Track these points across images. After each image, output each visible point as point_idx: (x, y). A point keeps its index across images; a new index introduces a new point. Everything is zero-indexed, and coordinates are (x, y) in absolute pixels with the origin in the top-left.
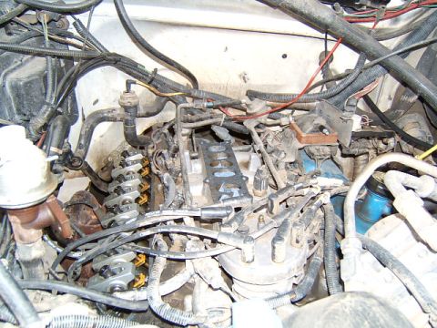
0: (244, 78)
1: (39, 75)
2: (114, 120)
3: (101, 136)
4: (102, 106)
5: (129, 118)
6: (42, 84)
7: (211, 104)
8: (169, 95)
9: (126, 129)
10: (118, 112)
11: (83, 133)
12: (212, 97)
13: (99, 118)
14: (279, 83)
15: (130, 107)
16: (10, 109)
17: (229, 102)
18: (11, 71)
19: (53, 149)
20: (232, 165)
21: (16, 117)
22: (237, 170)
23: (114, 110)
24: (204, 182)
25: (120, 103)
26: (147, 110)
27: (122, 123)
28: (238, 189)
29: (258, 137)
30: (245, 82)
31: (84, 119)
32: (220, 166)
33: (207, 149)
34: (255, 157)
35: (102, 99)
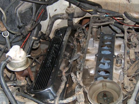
0: (128, 0)
1: (29, 9)
2: (63, 19)
3: (58, 25)
5: (70, 18)
6: (31, 12)
7: (107, 15)
8: (88, 11)
9: (68, 23)
10: (65, 16)
11: (49, 24)
12: (108, 12)
13: (56, 18)
15: (70, 14)
16: (19, 21)
17: (116, 15)
18: (19, 7)
19: (33, 38)
20: (112, 48)
21: (21, 24)
22: (112, 51)
23: (63, 14)
24: (96, 55)
25: (66, 12)
26: (78, 15)
27: (67, 20)
28: (110, 61)
29: (126, 35)
30: (129, 2)
31: (50, 18)
32: (106, 48)
33: (103, 37)
34: (123, 45)
35: (58, 9)
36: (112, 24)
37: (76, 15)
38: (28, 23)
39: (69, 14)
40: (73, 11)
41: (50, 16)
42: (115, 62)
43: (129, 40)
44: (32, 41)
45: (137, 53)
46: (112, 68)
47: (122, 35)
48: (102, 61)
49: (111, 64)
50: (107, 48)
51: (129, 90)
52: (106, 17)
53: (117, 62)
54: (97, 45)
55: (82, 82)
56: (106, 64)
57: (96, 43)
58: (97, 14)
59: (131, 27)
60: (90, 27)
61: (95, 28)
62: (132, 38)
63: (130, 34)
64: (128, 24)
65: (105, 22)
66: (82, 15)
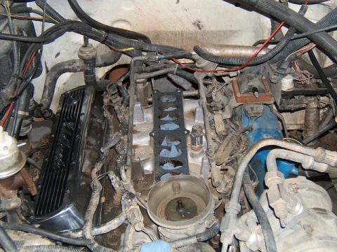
0: (198, 26)
1: (7, 53)
2: (74, 71)
3: (64, 84)
5: (88, 69)
7: (163, 57)
8: (124, 50)
9: (86, 78)
10: (78, 64)
11: (47, 84)
12: (164, 50)
13: (59, 70)
14: (233, 29)
15: (88, 60)
17: (179, 54)
19: (20, 113)
20: (179, 117)
22: (181, 123)
23: (74, 62)
24: (151, 135)
25: (79, 56)
26: (105, 60)
27: (82, 73)
28: (179, 142)
29: (203, 91)
30: (200, 29)
31: (47, 71)
32: (167, 118)
33: (159, 99)
34: (199, 110)
35: (63, 52)
36: (172, 73)
37: (100, 61)
38: (5, 84)
39: (86, 61)
40: (93, 54)
41: (47, 68)
42: (189, 142)
43: (210, 99)
44: (18, 120)
45: (228, 121)
46: (185, 154)
47: (195, 92)
48: (164, 143)
49: (183, 147)
50: (171, 119)
51: (222, 189)
52: (160, 59)
53: (193, 142)
54: (149, 115)
55: (132, 187)
56: (174, 148)
57: (148, 112)
58: (142, 55)
59: (210, 74)
60: (132, 82)
61: (140, 83)
62: (214, 94)
63: (210, 87)
64: (203, 70)
65: (158, 70)
66: (113, 61)
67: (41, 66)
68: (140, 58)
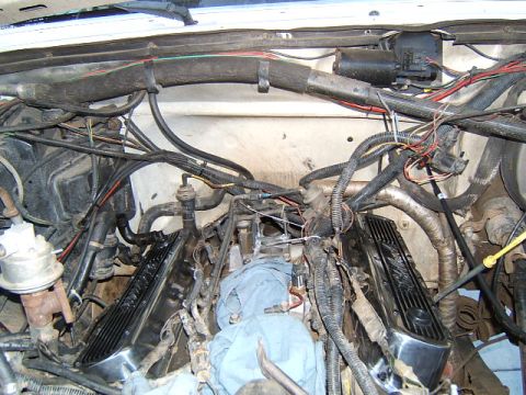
0: (309, 165)
1: (84, 174)
2: (170, 214)
4: (161, 200)
5: (187, 212)
6: (87, 182)
7: (267, 195)
8: (223, 186)
9: (184, 222)
10: (176, 206)
13: (155, 212)
15: (187, 201)
16: (58, 206)
18: (60, 172)
19: (93, 244)
21: (64, 213)
23: (171, 204)
25: (178, 198)
26: (205, 203)
27: (181, 217)
31: (142, 214)
35: (160, 193)
37: (199, 204)
39: (183, 203)
40: (192, 195)
41: (142, 210)
44: (91, 253)
52: (263, 198)
53: (295, 283)
58: (244, 193)
61: (243, 228)
66: (213, 203)
67: (134, 207)
68: (242, 197)
